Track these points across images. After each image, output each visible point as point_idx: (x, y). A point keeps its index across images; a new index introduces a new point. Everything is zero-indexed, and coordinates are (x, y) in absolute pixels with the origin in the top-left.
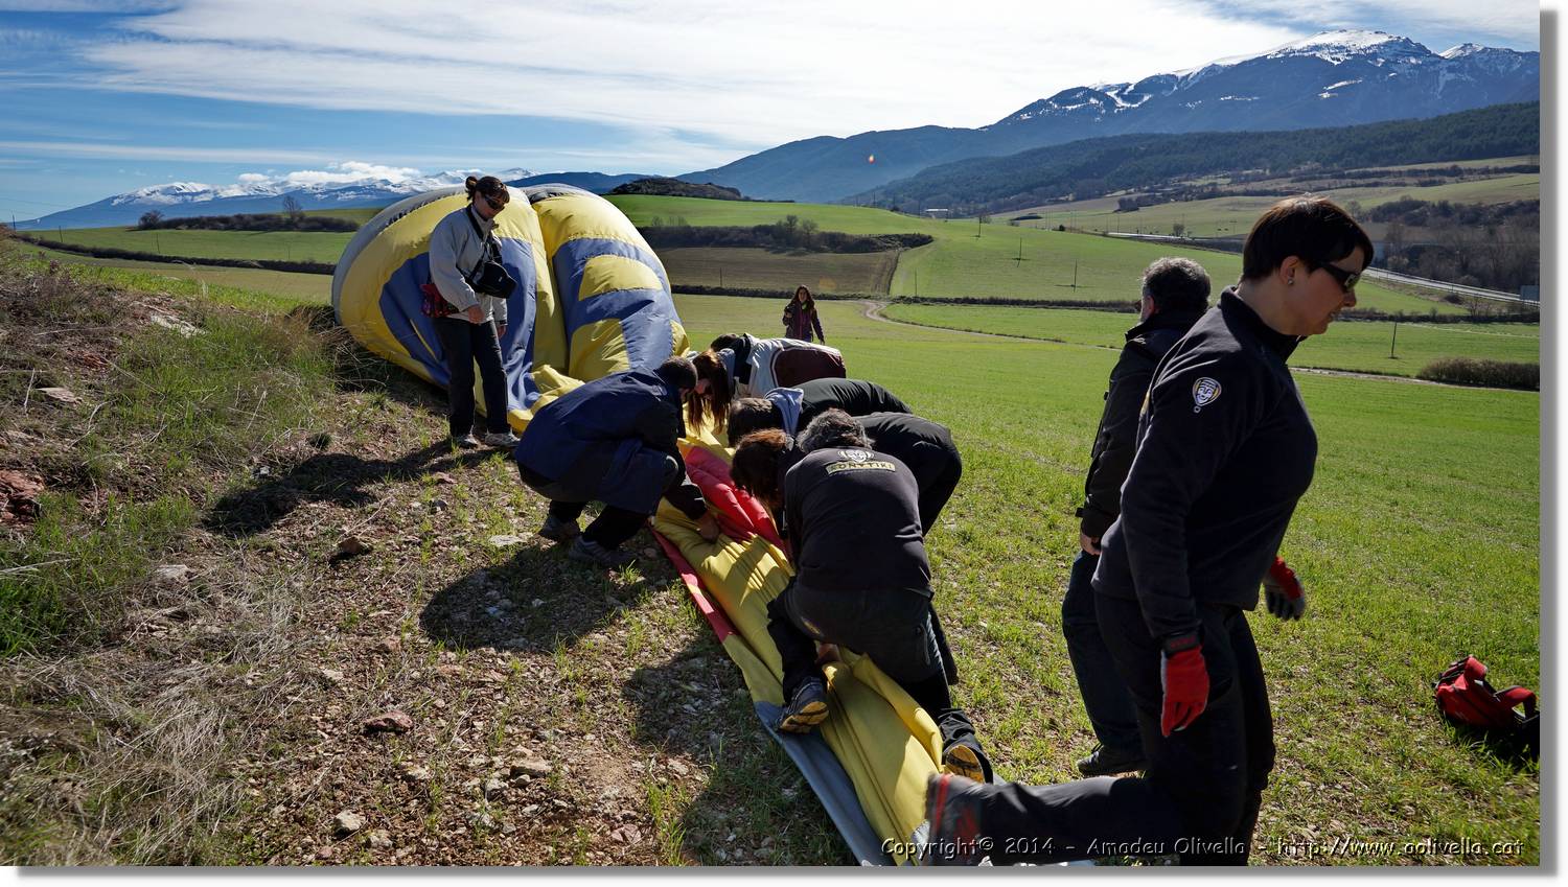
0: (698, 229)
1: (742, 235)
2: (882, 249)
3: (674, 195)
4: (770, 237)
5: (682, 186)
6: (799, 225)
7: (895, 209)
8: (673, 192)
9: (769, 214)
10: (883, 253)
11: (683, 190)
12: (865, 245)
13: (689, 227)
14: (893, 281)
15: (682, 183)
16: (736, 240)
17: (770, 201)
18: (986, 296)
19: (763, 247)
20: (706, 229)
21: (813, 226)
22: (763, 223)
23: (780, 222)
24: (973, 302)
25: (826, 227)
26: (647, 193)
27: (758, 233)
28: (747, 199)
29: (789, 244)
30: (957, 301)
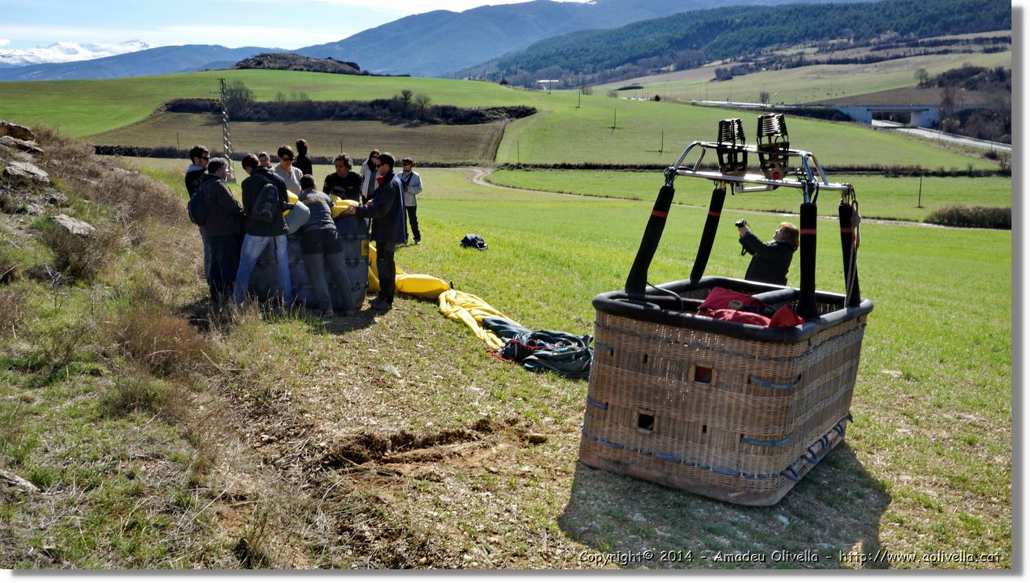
0: (320, 104)
1: (361, 109)
2: (489, 120)
3: (295, 70)
4: (386, 111)
5: (303, 61)
6: (413, 99)
7: (504, 83)
8: (294, 67)
9: (386, 89)
10: (492, 124)
11: (305, 65)
12: (475, 117)
13: (311, 101)
14: (499, 150)
15: (303, 58)
16: (355, 113)
17: (388, 76)
18: (582, 162)
19: (380, 120)
20: (327, 103)
21: (426, 100)
22: (380, 98)
23: (396, 97)
24: (569, 167)
25: (438, 101)
26: (269, 68)
27: (375, 107)
28: (366, 74)
29: (404, 116)
30: (555, 167)
